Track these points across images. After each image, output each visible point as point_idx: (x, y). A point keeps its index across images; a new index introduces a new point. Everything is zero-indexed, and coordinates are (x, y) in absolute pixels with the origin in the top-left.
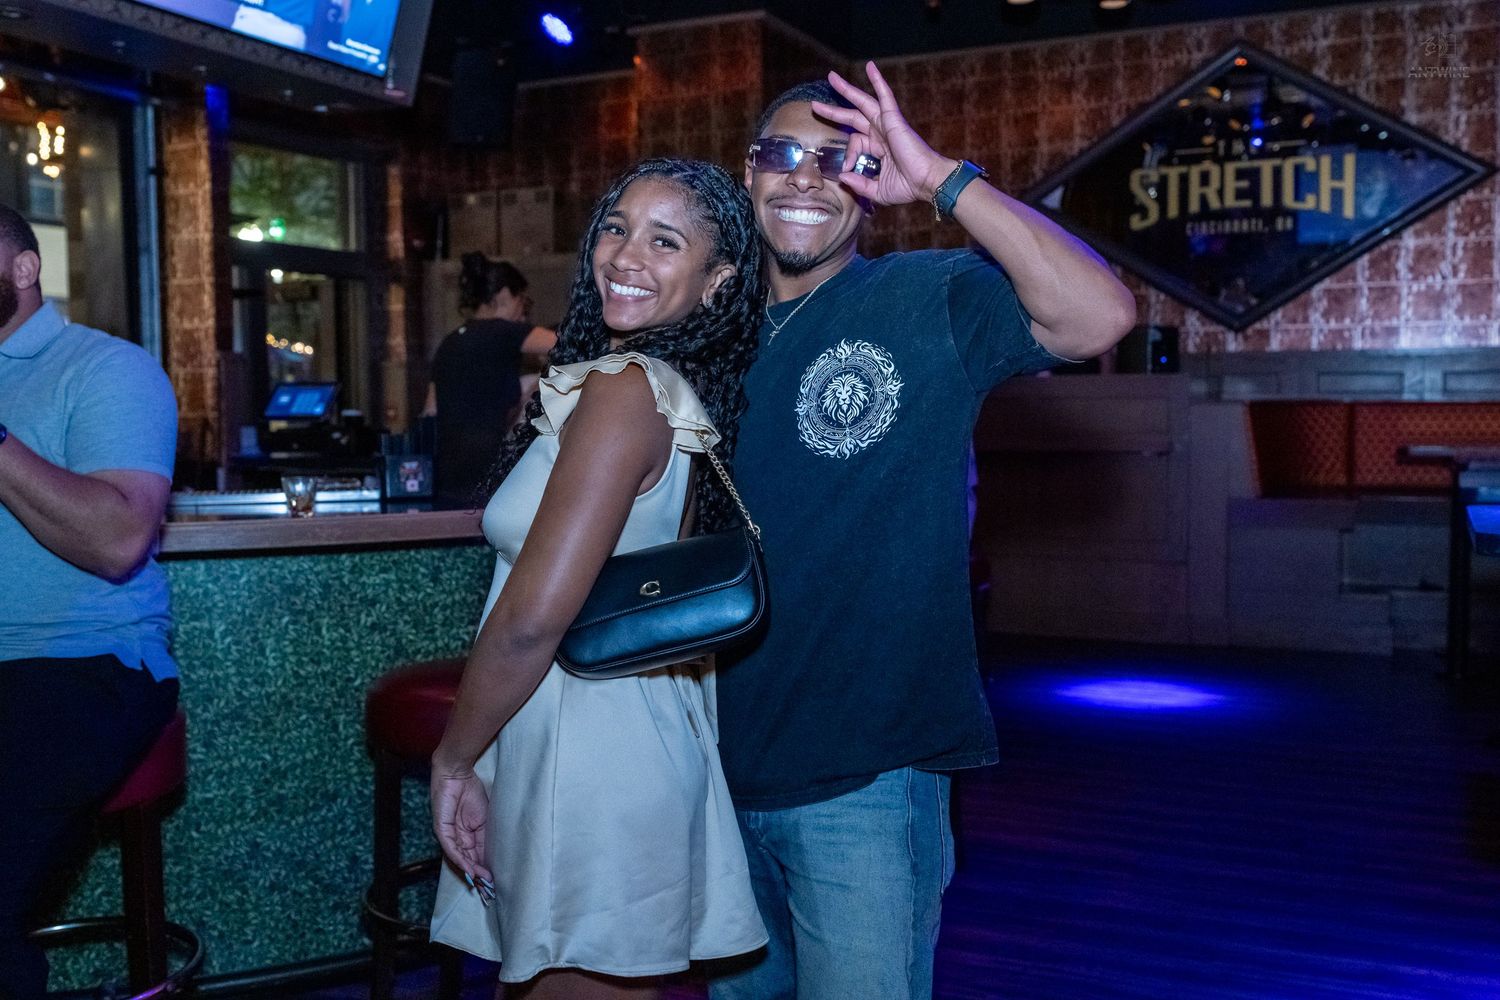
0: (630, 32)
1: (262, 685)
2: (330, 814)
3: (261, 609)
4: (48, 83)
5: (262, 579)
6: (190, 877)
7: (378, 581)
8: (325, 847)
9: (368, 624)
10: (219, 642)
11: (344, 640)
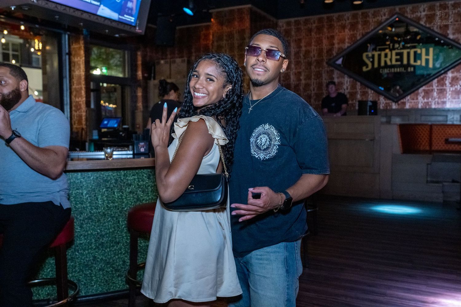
0: (210, 11)
1: (97, 209)
2: (117, 248)
3: (97, 186)
4: (37, 28)
5: (97, 178)
6: (76, 266)
7: (132, 179)
8: (116, 258)
9: (129, 191)
10: (85, 196)
11: (121, 196)
